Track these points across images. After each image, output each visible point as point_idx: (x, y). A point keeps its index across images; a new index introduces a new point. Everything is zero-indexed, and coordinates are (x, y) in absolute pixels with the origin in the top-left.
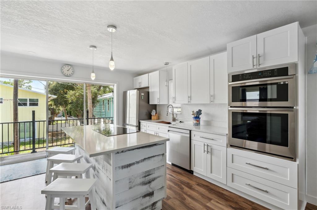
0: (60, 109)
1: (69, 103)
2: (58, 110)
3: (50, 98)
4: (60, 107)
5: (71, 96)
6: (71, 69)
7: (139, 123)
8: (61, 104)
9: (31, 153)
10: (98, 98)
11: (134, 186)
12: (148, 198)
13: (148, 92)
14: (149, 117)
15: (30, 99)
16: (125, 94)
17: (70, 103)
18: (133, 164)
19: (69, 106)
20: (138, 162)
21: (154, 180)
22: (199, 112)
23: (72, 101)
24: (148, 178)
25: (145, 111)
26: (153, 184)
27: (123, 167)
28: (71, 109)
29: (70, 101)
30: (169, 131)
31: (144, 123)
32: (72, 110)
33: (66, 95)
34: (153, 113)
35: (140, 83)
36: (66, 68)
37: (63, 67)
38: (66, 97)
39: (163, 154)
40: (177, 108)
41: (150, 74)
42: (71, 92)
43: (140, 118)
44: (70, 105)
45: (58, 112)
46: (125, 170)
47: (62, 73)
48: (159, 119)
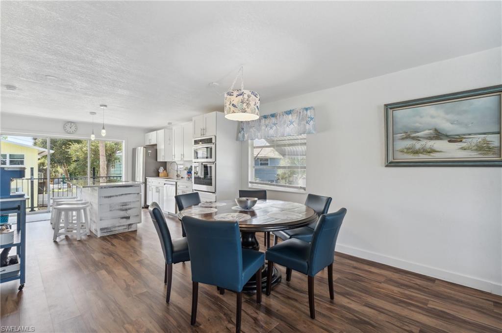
0: (57, 171)
1: (73, 162)
2: (54, 172)
3: (42, 154)
4: (59, 167)
5: (76, 151)
6: (74, 126)
7: (146, 179)
8: (60, 163)
9: (30, 211)
10: (117, 155)
11: (114, 210)
12: (125, 220)
13: (157, 149)
14: (157, 175)
15: (10, 155)
16: (134, 151)
17: (75, 161)
18: (113, 196)
19: (73, 165)
20: (117, 196)
21: (130, 209)
22: (191, 168)
23: (77, 157)
24: (124, 207)
25: (152, 168)
26: (129, 212)
27: (105, 197)
28: (75, 169)
29: (74, 158)
30: (165, 184)
31: (149, 179)
32: (76, 171)
33: (68, 150)
34: (161, 170)
35: (150, 140)
36: (69, 125)
37: (65, 124)
38: (68, 152)
39: (138, 193)
40: (181, 165)
41: (158, 131)
42: (76, 146)
43: (146, 175)
44: (74, 163)
45: (55, 175)
46: (107, 199)
47: (65, 130)
48: (167, 176)
